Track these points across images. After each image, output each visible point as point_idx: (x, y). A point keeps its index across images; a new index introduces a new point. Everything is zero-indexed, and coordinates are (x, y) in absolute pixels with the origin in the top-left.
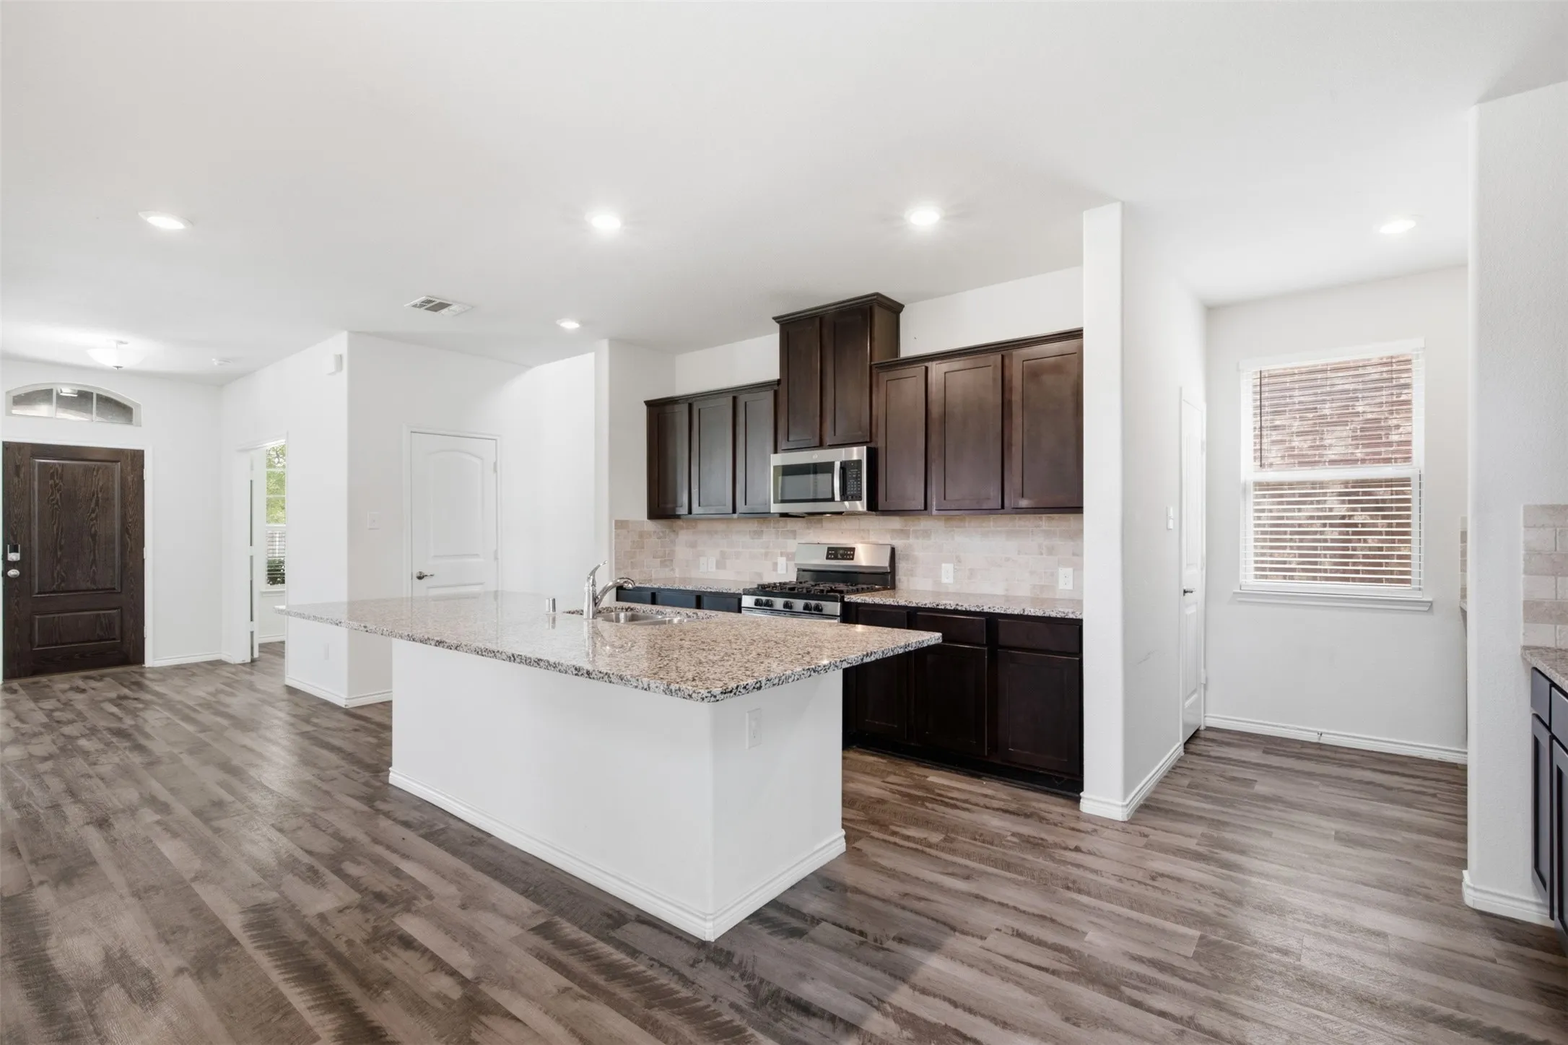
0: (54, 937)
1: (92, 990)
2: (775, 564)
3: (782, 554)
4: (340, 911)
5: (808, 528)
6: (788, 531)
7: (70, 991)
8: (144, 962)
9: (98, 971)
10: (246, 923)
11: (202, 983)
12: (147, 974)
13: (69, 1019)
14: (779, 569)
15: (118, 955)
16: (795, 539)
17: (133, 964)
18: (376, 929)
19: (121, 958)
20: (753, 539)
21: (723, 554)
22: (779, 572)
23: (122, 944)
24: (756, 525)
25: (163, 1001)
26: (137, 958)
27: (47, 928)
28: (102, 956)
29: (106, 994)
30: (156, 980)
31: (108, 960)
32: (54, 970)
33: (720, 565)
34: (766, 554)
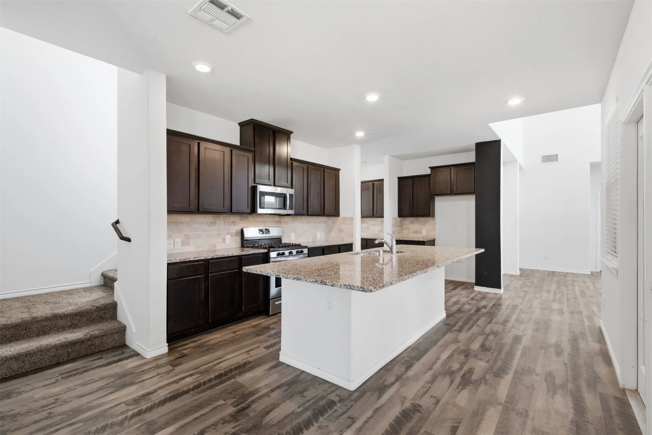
0: (569, 419)
1: (563, 386)
2: (224, 239)
3: (228, 234)
4: (481, 359)
5: (241, 220)
6: (231, 222)
7: (571, 391)
8: (545, 384)
9: (559, 392)
10: (506, 374)
11: (534, 369)
12: (546, 380)
13: (573, 383)
14: (226, 241)
15: (550, 392)
16: (235, 225)
17: (548, 386)
18: (482, 351)
19: (550, 391)
20: (209, 226)
21: (187, 237)
22: (227, 242)
23: (547, 395)
24: (212, 219)
25: (547, 371)
26: (545, 387)
27: (571, 426)
28: (556, 396)
29: (561, 383)
30: (545, 377)
31: (554, 393)
32: (573, 402)
33: (183, 243)
34: (218, 234)
